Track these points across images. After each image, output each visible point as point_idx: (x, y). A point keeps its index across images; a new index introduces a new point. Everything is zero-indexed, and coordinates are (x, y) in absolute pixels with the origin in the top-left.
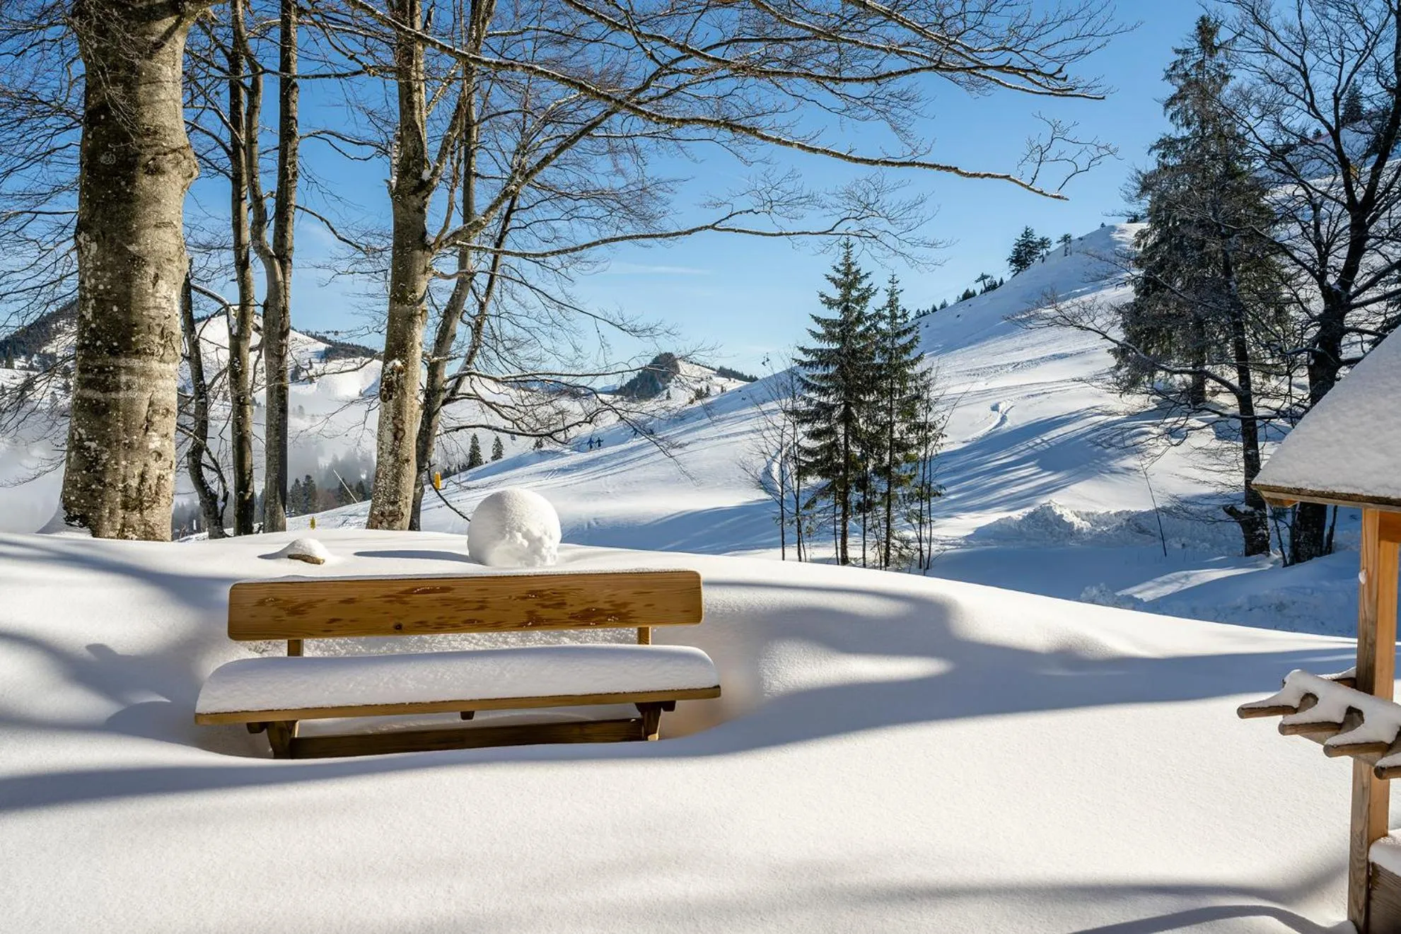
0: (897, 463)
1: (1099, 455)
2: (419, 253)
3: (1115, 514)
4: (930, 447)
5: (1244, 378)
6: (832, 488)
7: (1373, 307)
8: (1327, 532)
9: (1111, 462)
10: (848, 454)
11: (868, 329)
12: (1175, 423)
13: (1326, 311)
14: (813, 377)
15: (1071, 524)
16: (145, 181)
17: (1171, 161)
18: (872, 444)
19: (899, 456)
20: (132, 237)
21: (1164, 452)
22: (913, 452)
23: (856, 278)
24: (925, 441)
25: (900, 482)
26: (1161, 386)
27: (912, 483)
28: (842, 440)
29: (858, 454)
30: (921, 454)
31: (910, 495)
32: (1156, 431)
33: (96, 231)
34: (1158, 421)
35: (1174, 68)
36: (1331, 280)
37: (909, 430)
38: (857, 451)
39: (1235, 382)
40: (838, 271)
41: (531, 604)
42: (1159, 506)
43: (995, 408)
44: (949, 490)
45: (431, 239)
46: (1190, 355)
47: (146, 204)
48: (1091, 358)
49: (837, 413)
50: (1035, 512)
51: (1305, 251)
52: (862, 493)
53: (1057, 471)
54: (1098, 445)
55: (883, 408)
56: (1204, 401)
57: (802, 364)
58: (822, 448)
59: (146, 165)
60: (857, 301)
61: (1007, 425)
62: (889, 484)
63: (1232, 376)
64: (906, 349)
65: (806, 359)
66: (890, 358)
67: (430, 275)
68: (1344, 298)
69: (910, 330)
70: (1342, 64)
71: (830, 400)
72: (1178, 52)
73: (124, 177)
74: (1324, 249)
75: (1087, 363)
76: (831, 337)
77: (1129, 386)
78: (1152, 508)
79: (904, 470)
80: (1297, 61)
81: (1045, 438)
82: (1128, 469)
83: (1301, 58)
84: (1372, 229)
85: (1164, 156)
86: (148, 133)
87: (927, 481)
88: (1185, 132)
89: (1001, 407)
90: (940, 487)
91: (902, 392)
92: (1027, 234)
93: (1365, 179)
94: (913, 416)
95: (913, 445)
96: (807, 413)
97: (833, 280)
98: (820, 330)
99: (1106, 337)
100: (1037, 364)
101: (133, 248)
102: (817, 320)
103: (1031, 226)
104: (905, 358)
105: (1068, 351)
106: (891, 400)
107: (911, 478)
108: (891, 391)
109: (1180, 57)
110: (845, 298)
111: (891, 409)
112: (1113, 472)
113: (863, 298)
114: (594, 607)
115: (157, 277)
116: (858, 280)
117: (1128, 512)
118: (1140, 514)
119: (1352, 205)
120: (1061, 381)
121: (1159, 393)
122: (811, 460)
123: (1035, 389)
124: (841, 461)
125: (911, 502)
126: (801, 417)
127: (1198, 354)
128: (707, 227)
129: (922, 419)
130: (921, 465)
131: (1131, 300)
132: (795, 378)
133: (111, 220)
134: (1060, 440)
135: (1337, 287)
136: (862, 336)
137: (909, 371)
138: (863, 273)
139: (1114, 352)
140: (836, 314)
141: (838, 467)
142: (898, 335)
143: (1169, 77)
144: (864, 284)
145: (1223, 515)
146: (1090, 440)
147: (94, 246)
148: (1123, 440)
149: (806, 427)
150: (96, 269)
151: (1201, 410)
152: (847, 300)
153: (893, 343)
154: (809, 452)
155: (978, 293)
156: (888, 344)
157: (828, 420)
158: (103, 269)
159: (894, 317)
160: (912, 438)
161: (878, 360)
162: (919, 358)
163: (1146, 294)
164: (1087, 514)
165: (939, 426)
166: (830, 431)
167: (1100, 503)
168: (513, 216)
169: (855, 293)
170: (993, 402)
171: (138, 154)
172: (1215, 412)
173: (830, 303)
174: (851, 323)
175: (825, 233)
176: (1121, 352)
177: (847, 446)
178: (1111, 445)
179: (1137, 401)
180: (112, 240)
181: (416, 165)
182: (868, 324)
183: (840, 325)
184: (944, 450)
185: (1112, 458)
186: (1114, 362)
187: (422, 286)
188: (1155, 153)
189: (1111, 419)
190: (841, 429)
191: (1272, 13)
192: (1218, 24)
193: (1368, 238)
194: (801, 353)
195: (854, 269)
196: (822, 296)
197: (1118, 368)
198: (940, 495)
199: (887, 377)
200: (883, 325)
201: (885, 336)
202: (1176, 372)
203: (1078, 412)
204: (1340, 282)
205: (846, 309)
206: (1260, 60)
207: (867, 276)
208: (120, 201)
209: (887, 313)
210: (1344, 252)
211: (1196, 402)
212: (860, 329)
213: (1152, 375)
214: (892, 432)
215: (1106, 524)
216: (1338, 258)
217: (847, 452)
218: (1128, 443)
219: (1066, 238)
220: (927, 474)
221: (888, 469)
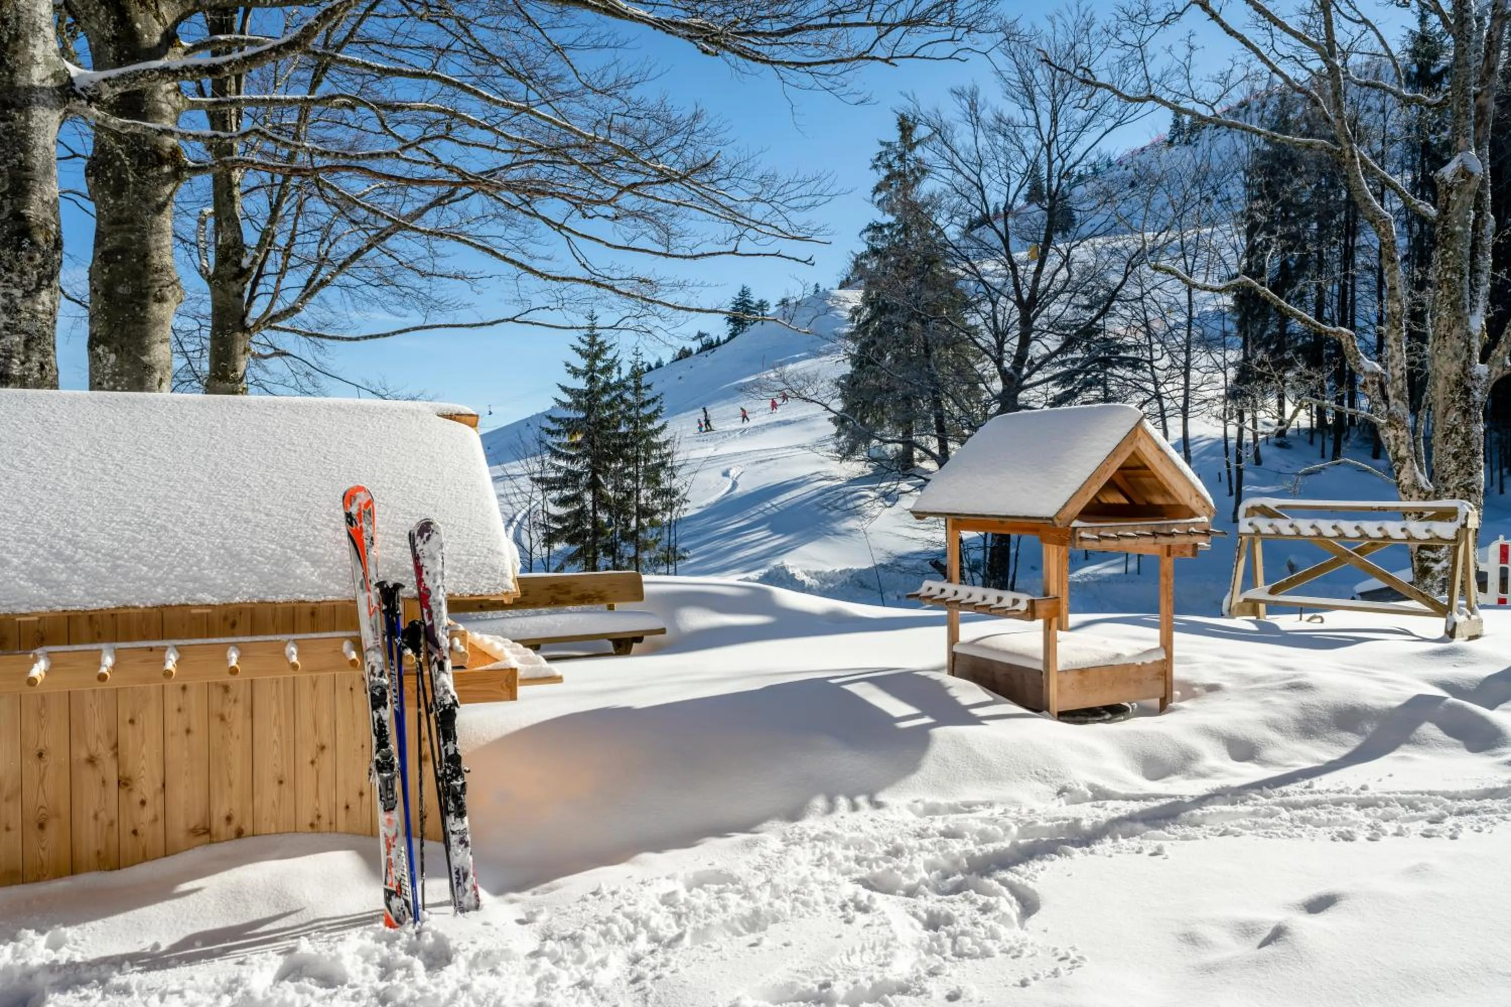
0: (643, 528)
1: (825, 518)
2: (239, 335)
3: (840, 572)
4: (674, 512)
5: (943, 447)
6: (579, 554)
7: (1040, 388)
8: (1010, 580)
9: (835, 525)
10: (595, 522)
11: (615, 399)
12: (888, 487)
13: (1004, 391)
14: (559, 445)
15: (803, 581)
16: (155, 307)
17: (879, 245)
18: (619, 509)
19: (645, 521)
20: (144, 349)
21: (880, 513)
22: (658, 517)
23: (600, 350)
24: (669, 506)
25: (646, 546)
26: (875, 453)
27: (657, 547)
28: (590, 507)
29: (606, 520)
30: (666, 519)
31: (656, 559)
32: (872, 494)
33: (115, 345)
34: (874, 486)
35: (879, 159)
36: (1007, 364)
37: (654, 497)
38: (604, 517)
39: (936, 451)
40: (583, 342)
41: (552, 592)
42: (878, 562)
43: (726, 474)
44: (692, 553)
45: (250, 322)
46: (900, 425)
47: (156, 325)
48: (812, 425)
49: (584, 480)
50: (770, 573)
51: (987, 339)
52: (611, 558)
53: (786, 534)
54: (824, 507)
55: (630, 475)
56: (913, 466)
57: (550, 432)
58: (569, 515)
59: (155, 295)
60: (603, 371)
61: (738, 490)
62: (637, 548)
63: (934, 445)
64: (650, 418)
65: (553, 427)
66: (636, 427)
67: (248, 355)
68: (1017, 379)
69: (654, 400)
70: (1009, 184)
71: (577, 468)
72: (882, 144)
73: (139, 304)
74: (1001, 336)
75: (809, 430)
76: (579, 406)
77: (847, 454)
78: (872, 565)
79: (650, 535)
80: (975, 179)
81: (774, 503)
82: (851, 530)
83: (978, 175)
84: (1036, 323)
85: (873, 239)
86: (157, 271)
87: (673, 544)
88: (890, 219)
89: (732, 473)
90: (685, 550)
91: (646, 460)
92: (744, 292)
93: (1030, 279)
94: (658, 483)
95: (658, 511)
96: (555, 480)
97: (578, 350)
98: (567, 399)
99: (828, 409)
100: (763, 430)
101: (145, 359)
102: (565, 389)
103: (749, 285)
104: (650, 427)
105: (792, 417)
106: (637, 467)
107: (656, 542)
108: (637, 459)
109: (884, 149)
110: (591, 368)
111: (637, 476)
112: (837, 534)
113: (607, 369)
114: (586, 593)
115: (161, 380)
116: (602, 351)
117: (850, 570)
118: (861, 571)
119: (1019, 302)
120: (787, 448)
121: (873, 460)
122: (559, 527)
123: (763, 455)
124: (589, 527)
125: (657, 565)
126: (548, 484)
127: (906, 425)
128: (507, 320)
129: (666, 485)
130: (666, 530)
131: (848, 372)
132: (543, 445)
133: (129, 336)
134: (787, 505)
135: (1011, 371)
136: (609, 405)
137: (654, 440)
138: (607, 345)
139: (835, 421)
140: (581, 384)
141: (585, 533)
142: (642, 405)
143: (875, 167)
144: (609, 355)
145: (930, 568)
146: (817, 504)
147: (113, 357)
148: (846, 502)
149: (555, 494)
150: (114, 374)
151: (909, 476)
152: (593, 371)
153: (637, 413)
154: (557, 519)
155: (694, 352)
156: (633, 413)
157: (576, 487)
158: (121, 374)
159: (638, 388)
160: (657, 503)
161: (623, 429)
162: (663, 427)
163: (861, 367)
164: (816, 573)
165: (682, 492)
166: (577, 498)
167: (824, 562)
168: (261, 281)
169: (600, 364)
170: (724, 468)
171: (149, 287)
172: (920, 477)
173: (575, 372)
174: (598, 392)
175: (611, 328)
176: (840, 420)
177: (595, 513)
178: (836, 508)
179: (856, 467)
180: (129, 353)
181: (236, 254)
182: (614, 394)
183: (586, 395)
184: (687, 514)
185: (835, 520)
186: (834, 429)
187: (242, 365)
188: (865, 236)
189: (834, 483)
190: (588, 496)
191: (955, 134)
192: (916, 121)
193: (1032, 331)
194: (549, 421)
195: (599, 340)
196: (567, 365)
197: (838, 435)
198: (684, 558)
199: (632, 445)
200: (628, 396)
201: (630, 406)
202: (889, 442)
203: (803, 477)
204: (1013, 367)
205: (592, 379)
206: (948, 174)
207: (610, 347)
208: (136, 322)
209: (631, 383)
210: (1016, 341)
211: (905, 469)
212: (605, 398)
213: (867, 443)
214: (638, 499)
215: (832, 581)
216: (1012, 345)
217: (595, 518)
218: (850, 505)
219: (784, 302)
220: (673, 538)
221: (635, 533)
